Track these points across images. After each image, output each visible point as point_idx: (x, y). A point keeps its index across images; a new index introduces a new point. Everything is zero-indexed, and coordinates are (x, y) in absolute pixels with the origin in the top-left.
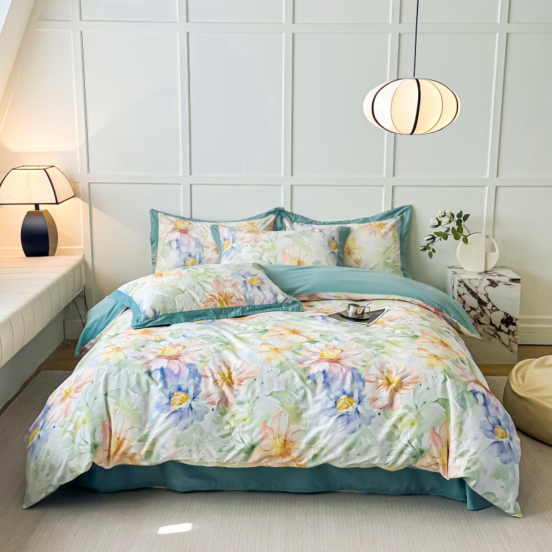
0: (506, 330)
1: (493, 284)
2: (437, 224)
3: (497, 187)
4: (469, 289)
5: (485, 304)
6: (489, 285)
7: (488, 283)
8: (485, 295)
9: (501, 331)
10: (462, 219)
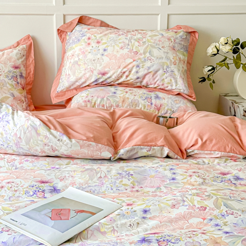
2: (216, 52)
10: (239, 46)
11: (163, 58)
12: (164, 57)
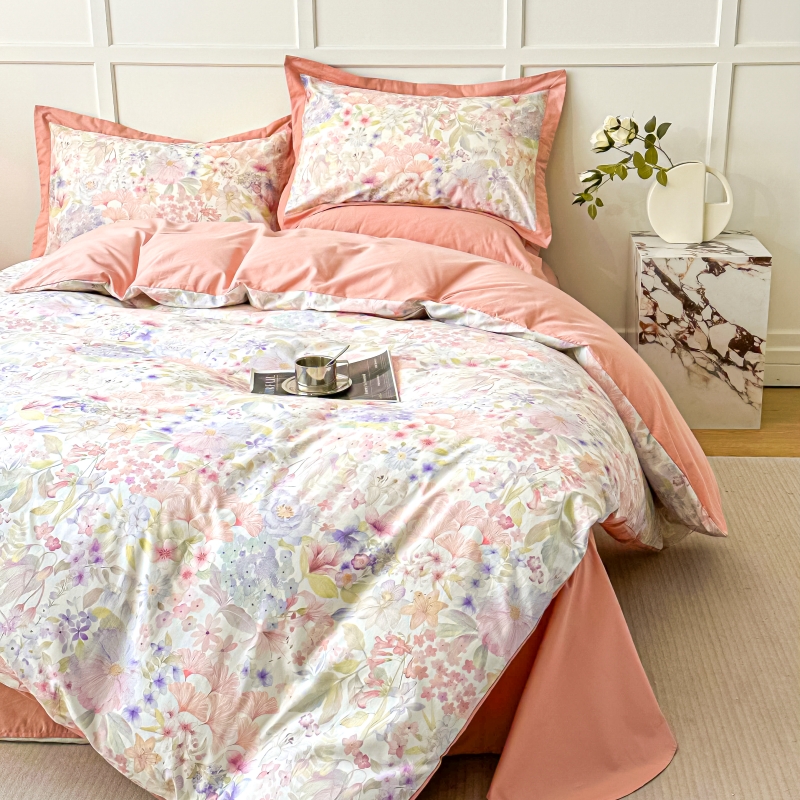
0: (740, 361)
1: (715, 268)
2: (606, 144)
3: (735, 66)
4: (664, 279)
5: (698, 310)
6: (706, 271)
7: (705, 266)
8: (698, 292)
9: (730, 363)
10: (654, 133)
11: (486, 152)
12: (490, 150)
